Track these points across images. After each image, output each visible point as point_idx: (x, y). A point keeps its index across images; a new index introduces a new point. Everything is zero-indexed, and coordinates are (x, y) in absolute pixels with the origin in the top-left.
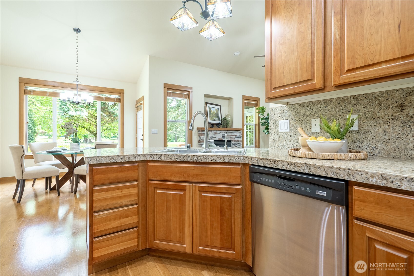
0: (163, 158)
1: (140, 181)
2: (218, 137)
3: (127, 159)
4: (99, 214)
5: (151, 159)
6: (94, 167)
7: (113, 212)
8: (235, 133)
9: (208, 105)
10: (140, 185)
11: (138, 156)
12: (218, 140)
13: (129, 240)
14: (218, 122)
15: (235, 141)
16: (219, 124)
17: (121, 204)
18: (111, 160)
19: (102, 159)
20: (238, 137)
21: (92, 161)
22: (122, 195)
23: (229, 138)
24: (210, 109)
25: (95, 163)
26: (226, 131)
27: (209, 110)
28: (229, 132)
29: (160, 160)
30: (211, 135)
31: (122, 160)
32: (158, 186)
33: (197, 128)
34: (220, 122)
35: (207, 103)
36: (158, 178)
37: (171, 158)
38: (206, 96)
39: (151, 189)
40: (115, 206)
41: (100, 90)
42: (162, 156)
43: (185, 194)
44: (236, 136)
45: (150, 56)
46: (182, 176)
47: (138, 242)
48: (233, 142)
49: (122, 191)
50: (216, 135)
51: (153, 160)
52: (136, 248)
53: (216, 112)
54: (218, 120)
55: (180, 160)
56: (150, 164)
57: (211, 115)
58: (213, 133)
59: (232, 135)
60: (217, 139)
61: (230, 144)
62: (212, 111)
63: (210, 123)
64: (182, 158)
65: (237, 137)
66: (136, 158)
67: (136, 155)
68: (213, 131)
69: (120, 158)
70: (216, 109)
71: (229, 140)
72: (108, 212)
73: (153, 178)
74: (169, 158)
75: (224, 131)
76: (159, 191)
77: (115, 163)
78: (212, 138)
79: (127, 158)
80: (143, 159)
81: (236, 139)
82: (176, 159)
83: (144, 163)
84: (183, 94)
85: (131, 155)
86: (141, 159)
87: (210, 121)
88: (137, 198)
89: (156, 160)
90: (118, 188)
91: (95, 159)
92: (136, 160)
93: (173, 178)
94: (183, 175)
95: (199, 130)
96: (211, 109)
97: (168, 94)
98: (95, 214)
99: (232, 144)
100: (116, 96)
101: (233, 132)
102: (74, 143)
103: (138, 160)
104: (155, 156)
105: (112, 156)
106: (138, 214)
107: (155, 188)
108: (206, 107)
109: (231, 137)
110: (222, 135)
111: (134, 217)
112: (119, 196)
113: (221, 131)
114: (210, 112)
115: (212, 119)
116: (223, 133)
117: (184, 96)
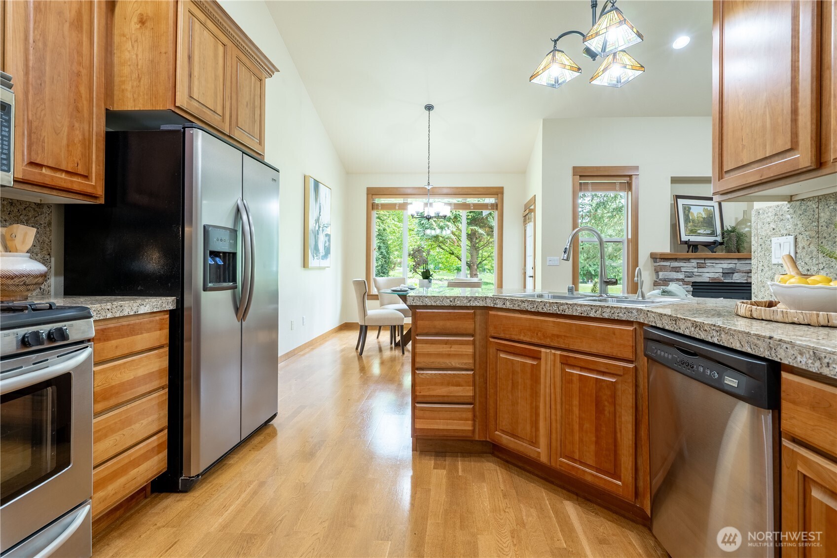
0: (508, 305)
1: (478, 337)
2: (708, 275)
3: (459, 302)
4: (422, 372)
5: (492, 305)
6: (417, 309)
7: (440, 374)
9: (681, 202)
10: (477, 343)
11: (473, 299)
12: (709, 282)
13: (461, 419)
14: (711, 239)
16: (715, 243)
17: (450, 364)
18: (437, 303)
19: (426, 299)
21: (414, 301)
22: (452, 353)
23: (743, 277)
24: (687, 209)
25: (418, 304)
26: (736, 261)
27: (684, 212)
28: (744, 262)
29: (504, 307)
30: (688, 271)
31: (451, 303)
32: (502, 348)
33: (649, 254)
34: (719, 239)
35: (678, 197)
36: (502, 335)
37: (519, 305)
38: (675, 180)
39: (492, 351)
40: (443, 366)
41: (465, 193)
42: (507, 302)
43: (539, 365)
45: (544, 120)
46: (535, 335)
47: (474, 425)
49: (451, 347)
50: (701, 270)
51: (495, 306)
52: (470, 434)
53: (704, 216)
54: (713, 234)
55: (533, 310)
56: (491, 312)
57: (691, 223)
58: (694, 264)
60: (707, 280)
61: (749, 291)
62: (693, 214)
63: (686, 243)
64: (535, 306)
66: (471, 302)
67: (471, 297)
68: (692, 261)
69: (448, 301)
70: (706, 207)
71: (746, 281)
72: (433, 372)
73: (496, 335)
74: (516, 305)
75: (729, 261)
76: (502, 355)
77: (443, 306)
78: (690, 275)
79: (458, 300)
80: (481, 304)
82: (527, 308)
83: (483, 311)
84: (615, 183)
85: (464, 297)
86: (478, 304)
87: (684, 238)
88: (471, 361)
89: (498, 306)
90: (446, 343)
91: (418, 299)
92: (471, 305)
93: (522, 338)
94: (537, 334)
95: (655, 257)
96: (690, 208)
97: (582, 187)
98: (417, 372)
100: (491, 200)
102: (424, 279)
103: (474, 305)
104: (497, 301)
105: (438, 296)
106: (474, 385)
107: (497, 350)
108: (675, 207)
110: (721, 270)
111: (468, 388)
112: (447, 353)
113: (717, 261)
114: (688, 216)
115: (693, 232)
116: (725, 266)
117: (618, 186)
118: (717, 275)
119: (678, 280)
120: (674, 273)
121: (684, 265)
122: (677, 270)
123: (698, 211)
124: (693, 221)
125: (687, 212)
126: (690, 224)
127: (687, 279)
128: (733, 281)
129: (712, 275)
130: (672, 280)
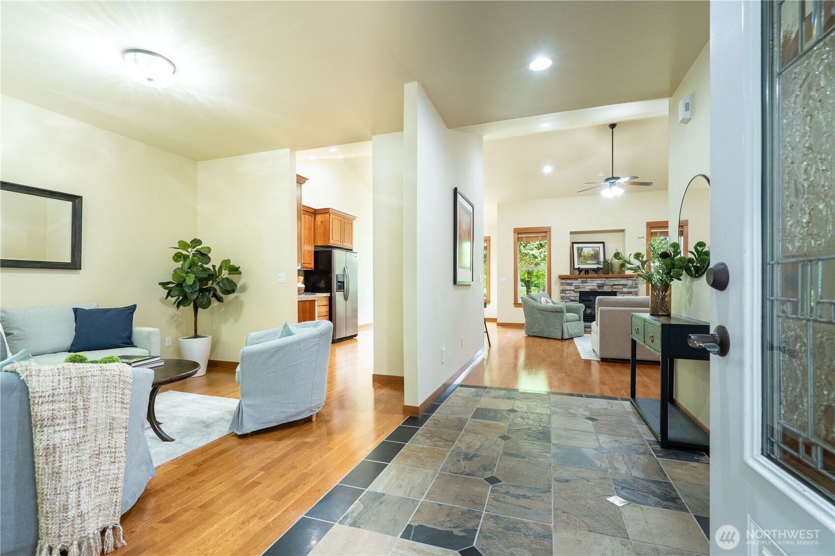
2: (588, 287)
8: (623, 282)
9: (576, 246)
14: (596, 266)
15: (624, 293)
16: (598, 268)
23: (610, 288)
24: (580, 249)
26: (605, 279)
27: (578, 252)
28: (610, 280)
30: (576, 285)
33: (557, 275)
34: (600, 266)
35: (573, 243)
38: (572, 233)
44: (625, 285)
50: (584, 284)
53: (592, 253)
54: (598, 263)
57: (583, 258)
58: (581, 281)
60: (588, 290)
62: (584, 252)
63: (576, 269)
68: (579, 279)
70: (594, 248)
71: (611, 291)
75: (601, 279)
81: (625, 290)
87: (576, 266)
95: (562, 278)
96: (582, 249)
97: (520, 239)
101: (618, 279)
108: (572, 249)
110: (598, 285)
113: (594, 279)
114: (581, 253)
115: (582, 263)
116: (598, 282)
117: (540, 238)
118: (594, 287)
119: (570, 290)
120: (569, 286)
121: (574, 281)
122: (570, 284)
123: (588, 250)
124: (584, 256)
125: (580, 251)
126: (581, 258)
127: (576, 290)
128: (604, 291)
129: (591, 287)
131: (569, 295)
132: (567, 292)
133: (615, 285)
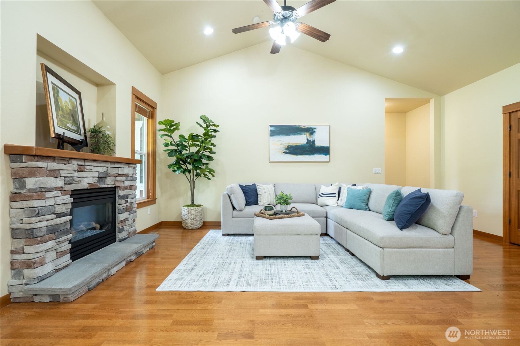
2: (86, 180)
8: (124, 170)
9: (50, 77)
12: (87, 189)
14: (77, 137)
15: (126, 188)
20: (131, 178)
23: (112, 181)
26: (108, 165)
27: (54, 92)
28: (113, 166)
30: (69, 175)
34: (82, 138)
35: (47, 69)
44: (126, 176)
48: (120, 192)
50: (81, 174)
54: (78, 131)
58: (75, 167)
59: (120, 173)
60: (86, 186)
61: (113, 195)
62: (61, 100)
63: (61, 137)
65: (129, 178)
68: (74, 162)
70: (71, 97)
71: (114, 186)
75: (103, 164)
78: (71, 181)
81: (126, 183)
95: (13, 152)
96: (58, 92)
99: (117, 198)
109: (118, 178)
110: (97, 175)
113: (95, 164)
114: (57, 101)
115: (63, 124)
116: (101, 169)
118: (94, 180)
119: (57, 189)
120: (53, 179)
121: (63, 167)
122: (54, 173)
123: (65, 98)
124: (62, 110)
126: (60, 113)
127: (66, 188)
128: (106, 186)
129: (91, 180)
130: (49, 190)
131: (51, 202)
132: (48, 195)
133: (119, 175)
